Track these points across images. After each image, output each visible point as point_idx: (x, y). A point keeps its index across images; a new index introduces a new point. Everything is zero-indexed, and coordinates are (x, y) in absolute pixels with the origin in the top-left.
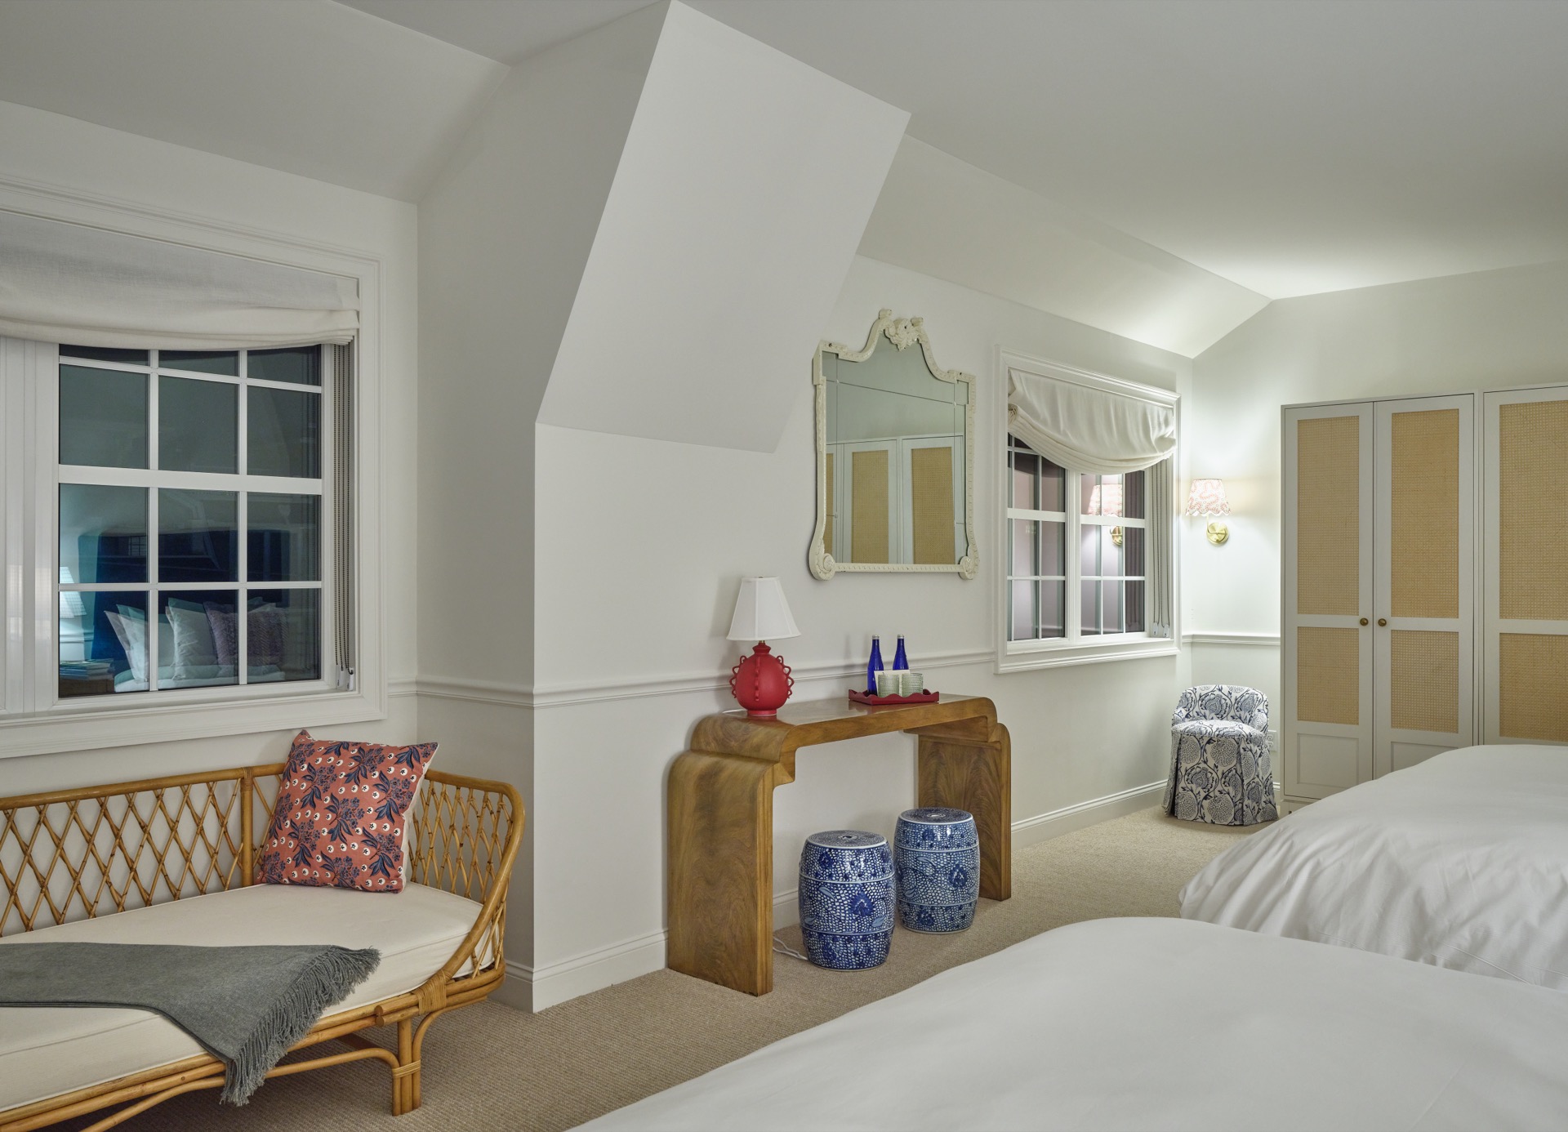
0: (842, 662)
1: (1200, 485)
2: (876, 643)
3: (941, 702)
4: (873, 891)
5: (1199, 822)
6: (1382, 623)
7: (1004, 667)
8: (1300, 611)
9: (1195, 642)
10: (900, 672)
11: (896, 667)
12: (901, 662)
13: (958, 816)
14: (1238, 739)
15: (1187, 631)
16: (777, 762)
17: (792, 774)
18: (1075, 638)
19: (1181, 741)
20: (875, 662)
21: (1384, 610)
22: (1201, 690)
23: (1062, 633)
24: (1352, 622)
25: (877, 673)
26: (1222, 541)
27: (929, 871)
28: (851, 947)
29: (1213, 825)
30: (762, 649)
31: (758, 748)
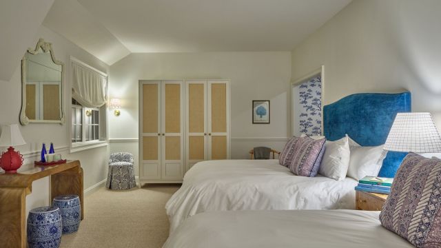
0: (30, 152)
1: (114, 100)
2: (44, 145)
3: (67, 162)
4: (57, 225)
5: (118, 189)
6: (163, 135)
7: (72, 151)
8: (143, 132)
9: (111, 142)
10: (52, 154)
11: (50, 152)
12: (52, 151)
13: (74, 197)
14: (128, 166)
15: (109, 139)
16: (26, 187)
17: (31, 191)
18: (85, 142)
19: (112, 169)
20: (44, 151)
21: (163, 131)
22: (115, 154)
23: (81, 141)
24: (156, 135)
25: (45, 155)
26: (118, 114)
27: (67, 215)
28: (50, 244)
29: (122, 190)
30: (11, 149)
31: (17, 183)
